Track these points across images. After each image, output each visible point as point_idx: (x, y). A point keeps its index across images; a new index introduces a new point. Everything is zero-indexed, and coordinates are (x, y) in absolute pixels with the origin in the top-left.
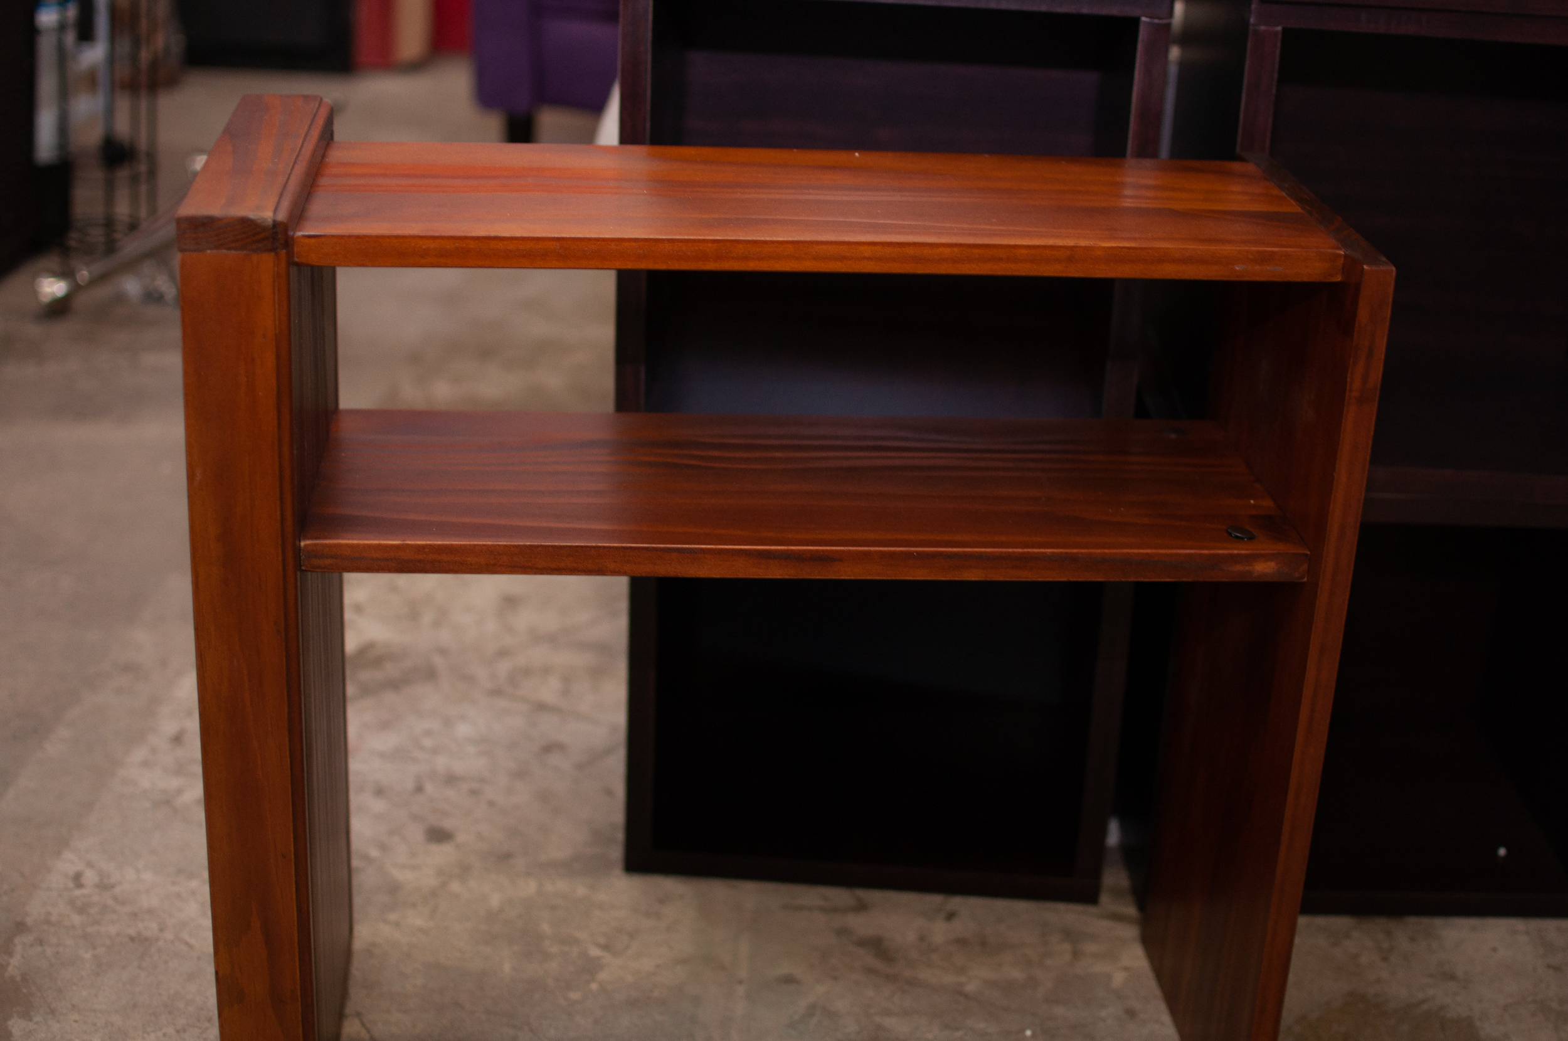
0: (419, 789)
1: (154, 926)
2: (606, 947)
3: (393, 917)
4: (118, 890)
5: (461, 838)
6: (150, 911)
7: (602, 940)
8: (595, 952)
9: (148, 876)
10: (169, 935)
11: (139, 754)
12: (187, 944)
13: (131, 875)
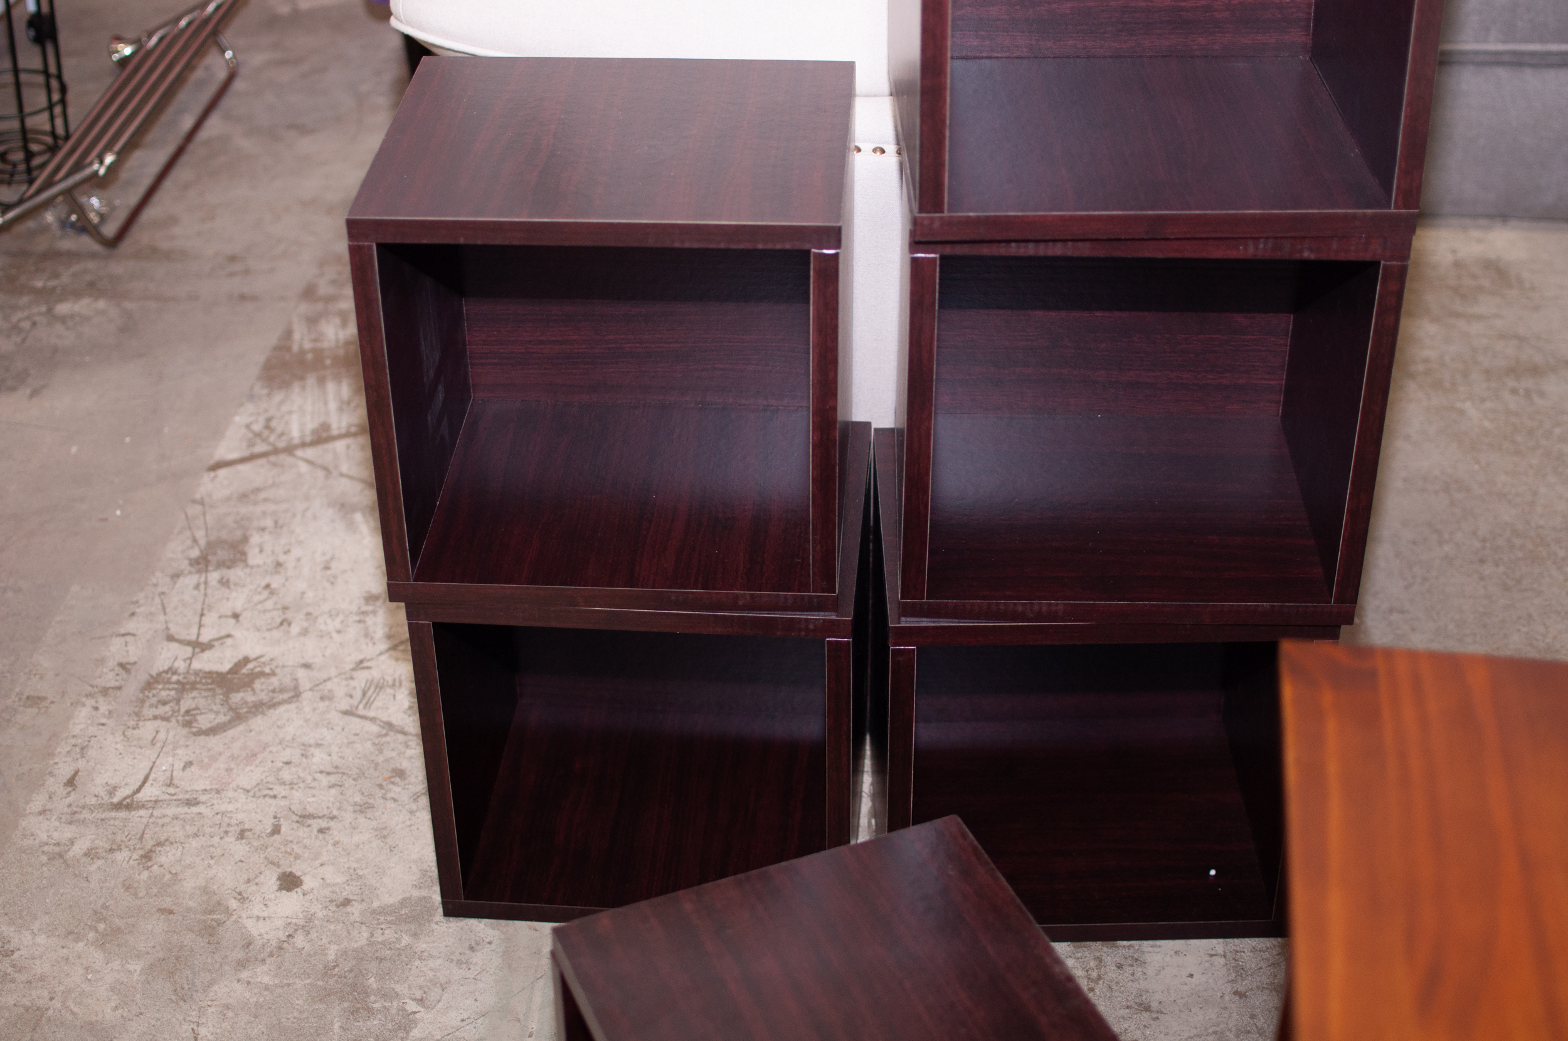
0: (276, 830)
1: (46, 994)
2: (420, 1001)
3: (245, 975)
4: (16, 955)
5: (309, 883)
6: (42, 978)
7: (418, 994)
8: (412, 1006)
9: (41, 939)
10: (57, 1004)
11: (38, 801)
12: (72, 1013)
13: (27, 938)
